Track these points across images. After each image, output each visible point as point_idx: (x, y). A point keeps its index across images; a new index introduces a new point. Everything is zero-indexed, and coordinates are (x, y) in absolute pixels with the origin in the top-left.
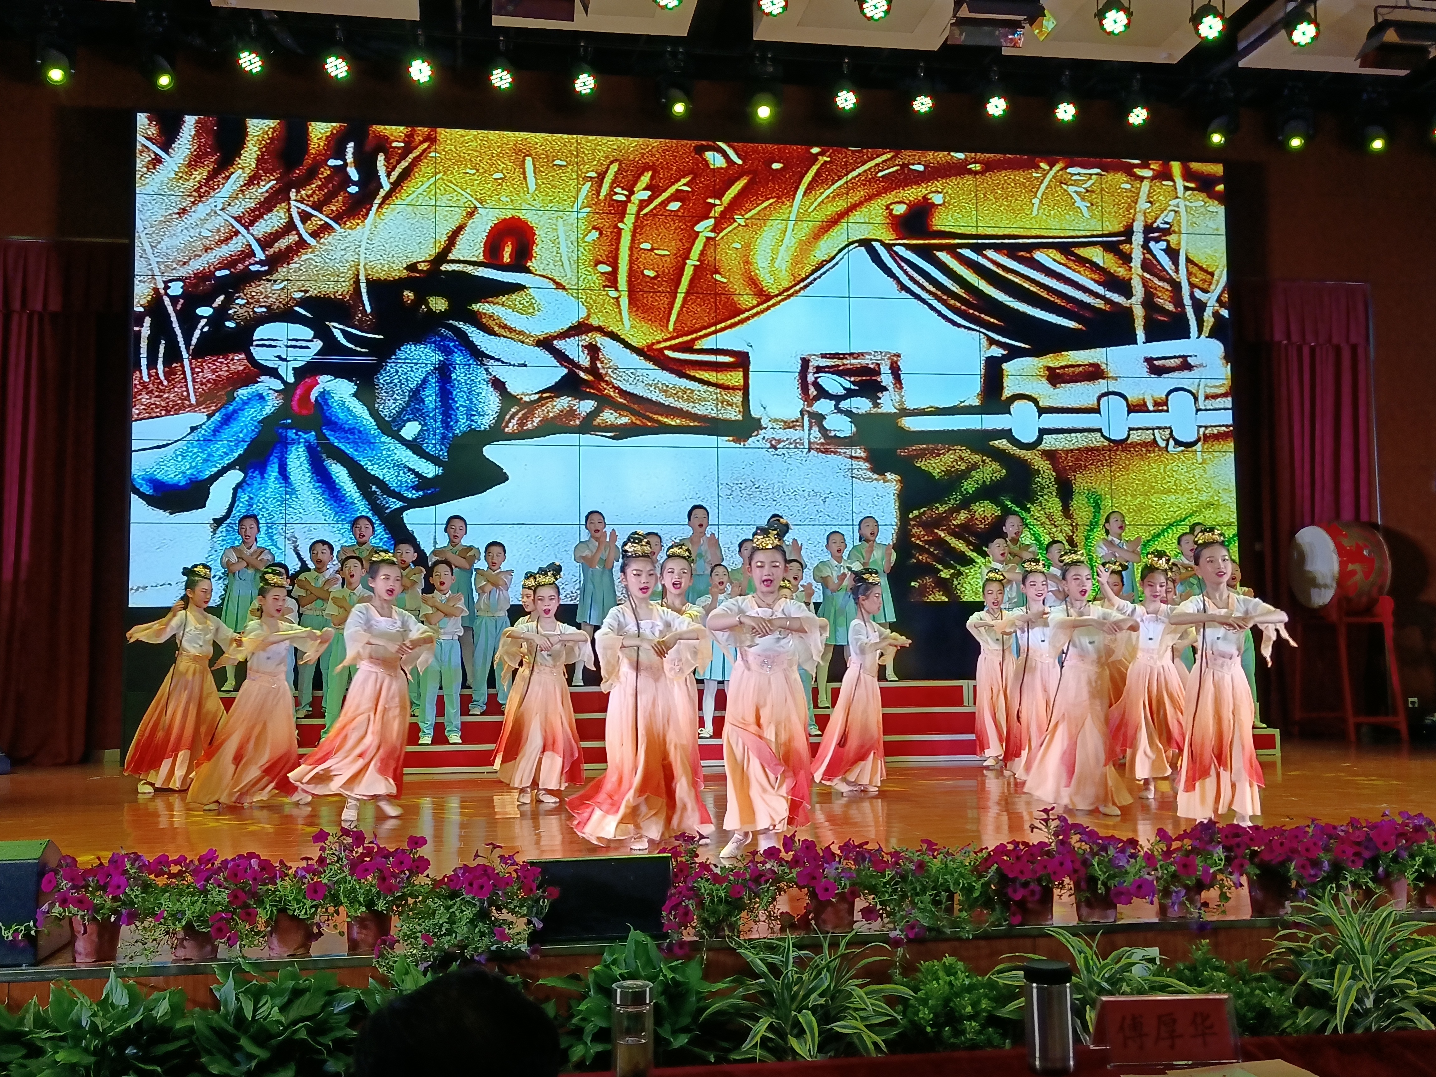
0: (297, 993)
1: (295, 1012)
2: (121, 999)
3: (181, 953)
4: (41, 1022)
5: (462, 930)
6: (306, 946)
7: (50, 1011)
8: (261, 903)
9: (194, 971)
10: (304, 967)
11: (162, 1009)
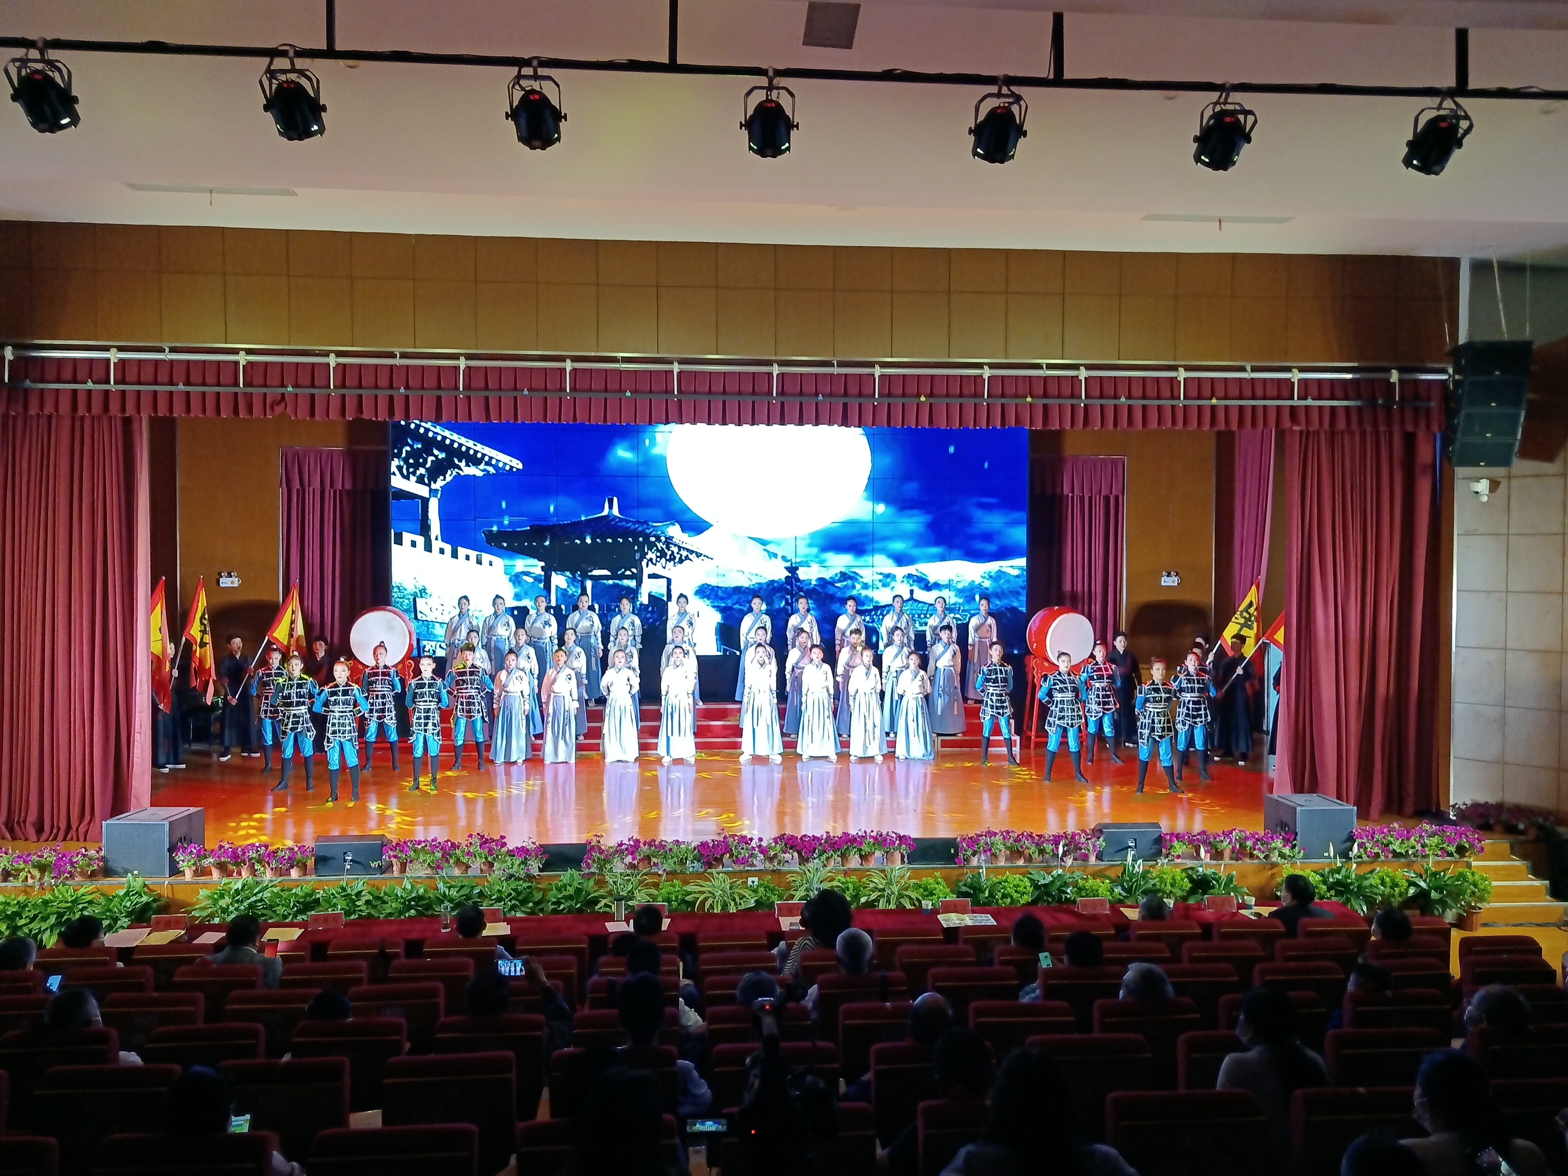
0: (462, 887)
1: (461, 893)
2: (409, 887)
3: (427, 872)
4: (386, 894)
5: (515, 868)
6: (466, 870)
7: (387, 890)
8: (451, 857)
9: (431, 878)
10: (465, 877)
11: (421, 891)
